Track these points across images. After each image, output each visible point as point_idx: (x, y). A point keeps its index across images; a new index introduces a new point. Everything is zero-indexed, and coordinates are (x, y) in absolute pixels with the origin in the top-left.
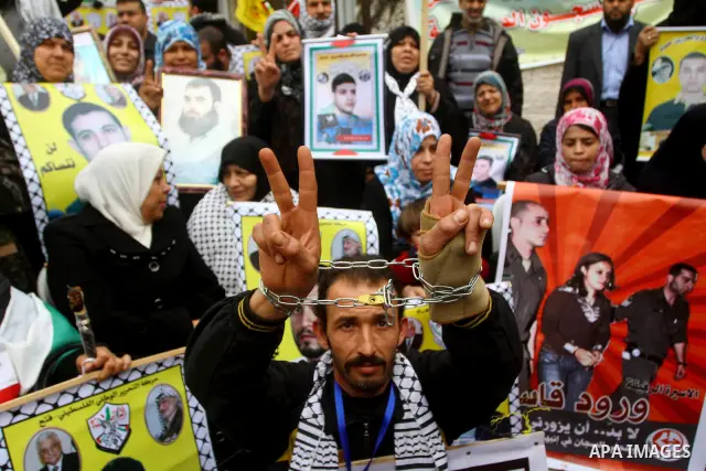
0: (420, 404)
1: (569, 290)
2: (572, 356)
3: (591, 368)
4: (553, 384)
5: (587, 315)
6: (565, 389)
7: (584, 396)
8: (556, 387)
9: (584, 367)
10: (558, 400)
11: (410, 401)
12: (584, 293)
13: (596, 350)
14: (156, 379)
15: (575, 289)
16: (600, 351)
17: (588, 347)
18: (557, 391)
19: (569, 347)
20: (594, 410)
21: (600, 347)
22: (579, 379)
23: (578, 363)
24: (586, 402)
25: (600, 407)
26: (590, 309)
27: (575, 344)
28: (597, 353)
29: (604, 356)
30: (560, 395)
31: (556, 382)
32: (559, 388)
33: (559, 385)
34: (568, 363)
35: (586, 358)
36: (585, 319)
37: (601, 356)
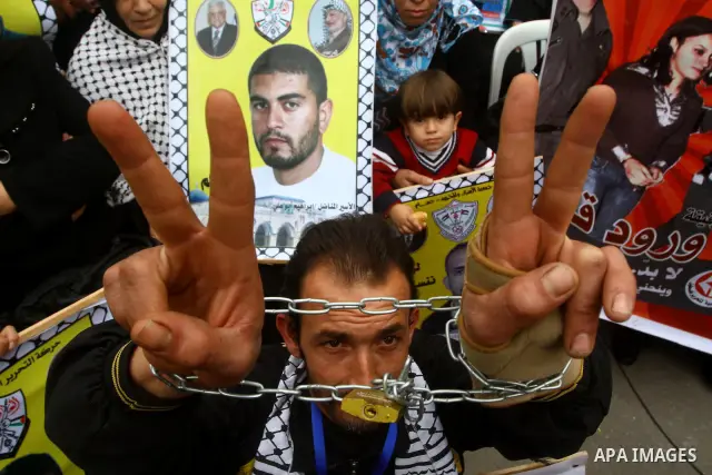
0: (432, 431)
1: (643, 71)
2: (620, 165)
3: (641, 189)
4: (586, 196)
5: (659, 113)
6: (599, 208)
7: (621, 224)
8: (588, 202)
9: (633, 186)
10: (587, 219)
11: (419, 428)
12: (665, 79)
13: (657, 166)
14: (57, 343)
15: (652, 72)
16: (662, 170)
17: (646, 160)
18: (588, 207)
19: (619, 152)
20: (629, 244)
21: (662, 164)
22: (619, 200)
23: (625, 178)
24: (621, 233)
25: (639, 241)
26: (667, 105)
27: (627, 151)
28: (655, 171)
29: (665, 177)
30: (590, 215)
31: (591, 195)
32: (592, 205)
33: (593, 200)
34: (612, 175)
35: (638, 175)
36: (656, 118)
37: (661, 176)
